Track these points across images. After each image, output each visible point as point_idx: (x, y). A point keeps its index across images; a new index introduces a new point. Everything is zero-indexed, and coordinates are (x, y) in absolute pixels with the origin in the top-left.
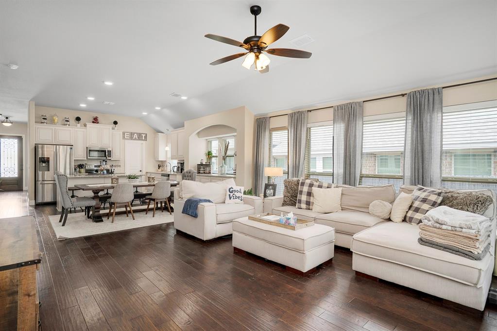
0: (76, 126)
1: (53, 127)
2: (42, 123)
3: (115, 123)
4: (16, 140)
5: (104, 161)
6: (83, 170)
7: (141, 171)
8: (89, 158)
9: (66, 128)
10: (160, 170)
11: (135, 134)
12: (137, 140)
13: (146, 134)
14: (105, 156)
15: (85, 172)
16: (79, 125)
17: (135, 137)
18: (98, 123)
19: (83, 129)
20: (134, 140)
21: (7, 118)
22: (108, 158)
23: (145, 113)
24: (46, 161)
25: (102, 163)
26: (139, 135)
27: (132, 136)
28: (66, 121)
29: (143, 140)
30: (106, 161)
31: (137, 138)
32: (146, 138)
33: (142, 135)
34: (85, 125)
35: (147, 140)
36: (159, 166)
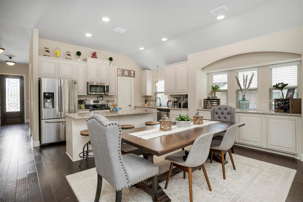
0: (77, 60)
1: (56, 60)
2: (45, 55)
3: (111, 59)
4: (19, 80)
5: (100, 96)
6: (83, 106)
7: (130, 106)
8: (89, 93)
9: (68, 62)
10: (146, 105)
11: (126, 71)
12: (127, 76)
13: (134, 71)
14: (104, 92)
15: (84, 107)
16: (79, 60)
17: (125, 74)
18: (96, 58)
19: (84, 64)
20: (125, 76)
21: (10, 58)
22: (106, 93)
23: (142, 49)
24: (51, 97)
25: (99, 99)
26: (129, 72)
27: (124, 73)
28: (68, 55)
29: (132, 77)
30: (102, 97)
31: (127, 75)
32: (135, 75)
33: (131, 72)
34: (85, 60)
35: (135, 77)
36: (146, 101)
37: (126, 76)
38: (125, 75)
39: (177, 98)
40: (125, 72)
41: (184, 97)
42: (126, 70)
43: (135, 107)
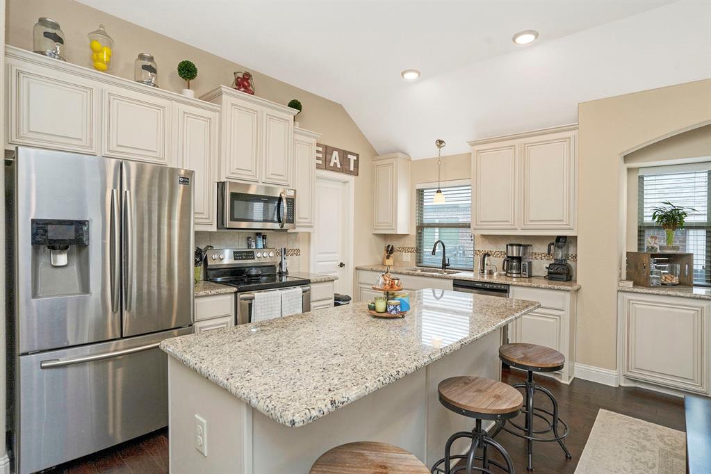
0: (182, 93)
2: (40, 53)
3: (296, 104)
5: (259, 235)
7: (342, 265)
8: (229, 224)
9: (146, 94)
10: (389, 262)
11: (335, 153)
12: (338, 170)
13: (358, 156)
16: (189, 93)
17: (333, 161)
18: (252, 93)
19: (208, 111)
20: (331, 169)
22: (286, 226)
24: (71, 242)
25: (253, 244)
26: (344, 155)
27: (328, 157)
28: (145, 67)
29: (350, 173)
30: (264, 237)
31: (339, 166)
32: (358, 168)
33: (349, 156)
34: (213, 97)
35: (357, 175)
36: (390, 251)
37: (334, 169)
38: (332, 165)
39: (520, 245)
40: (332, 154)
41: (553, 244)
42: (336, 149)
43: (357, 269)
